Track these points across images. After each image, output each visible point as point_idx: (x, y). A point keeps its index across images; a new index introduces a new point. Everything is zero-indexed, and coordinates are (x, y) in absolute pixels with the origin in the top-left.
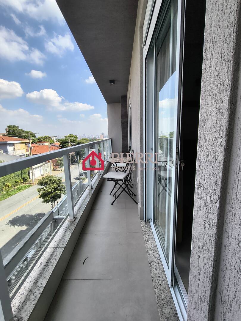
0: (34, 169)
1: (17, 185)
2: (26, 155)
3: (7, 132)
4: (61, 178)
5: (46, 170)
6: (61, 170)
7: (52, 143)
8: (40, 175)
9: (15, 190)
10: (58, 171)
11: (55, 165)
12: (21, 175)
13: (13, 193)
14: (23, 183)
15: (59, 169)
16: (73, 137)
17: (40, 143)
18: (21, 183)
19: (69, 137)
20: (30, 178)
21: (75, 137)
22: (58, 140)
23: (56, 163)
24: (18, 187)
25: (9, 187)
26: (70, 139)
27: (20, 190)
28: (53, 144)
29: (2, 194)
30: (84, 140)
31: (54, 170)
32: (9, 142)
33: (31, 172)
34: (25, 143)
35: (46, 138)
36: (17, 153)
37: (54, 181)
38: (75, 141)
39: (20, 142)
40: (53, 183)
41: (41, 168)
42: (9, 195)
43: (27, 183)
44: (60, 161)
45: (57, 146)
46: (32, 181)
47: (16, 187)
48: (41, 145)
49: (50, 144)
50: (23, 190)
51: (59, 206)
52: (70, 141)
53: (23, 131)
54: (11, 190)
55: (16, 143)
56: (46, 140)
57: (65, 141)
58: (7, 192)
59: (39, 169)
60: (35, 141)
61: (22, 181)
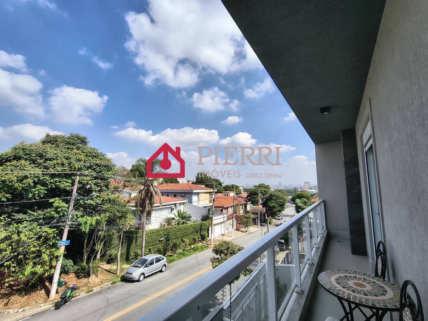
0: (214, 225)
1: (194, 243)
2: (209, 206)
3: (196, 179)
4: (242, 248)
5: (228, 229)
6: (246, 231)
7: (238, 193)
8: (220, 235)
9: (191, 249)
10: (242, 231)
11: (239, 223)
12: (200, 231)
13: (188, 253)
14: (201, 241)
15: (243, 230)
16: (264, 187)
17: (225, 193)
18: (199, 241)
19: (260, 186)
20: (208, 236)
21: (267, 187)
22: (245, 190)
23: (241, 221)
24: (194, 247)
25: (186, 245)
26: (260, 190)
27: (195, 251)
28: (239, 195)
29: (178, 252)
30: (279, 191)
31: (238, 230)
32: (195, 191)
33: (210, 228)
34: (210, 192)
35: (233, 186)
36: (200, 204)
37: (232, 251)
38: (266, 192)
39: (205, 191)
40: (231, 253)
41: (223, 225)
42: (184, 255)
43: (204, 242)
44: (246, 218)
45: (244, 198)
46: (210, 241)
47: (193, 246)
48: (226, 195)
49: (236, 194)
50: (200, 251)
51: (232, 300)
52: (260, 193)
53: (210, 179)
54: (188, 249)
55: (201, 193)
56: (232, 189)
57: (253, 192)
58: (183, 251)
59: (219, 226)
60: (221, 189)
61: (200, 240)
